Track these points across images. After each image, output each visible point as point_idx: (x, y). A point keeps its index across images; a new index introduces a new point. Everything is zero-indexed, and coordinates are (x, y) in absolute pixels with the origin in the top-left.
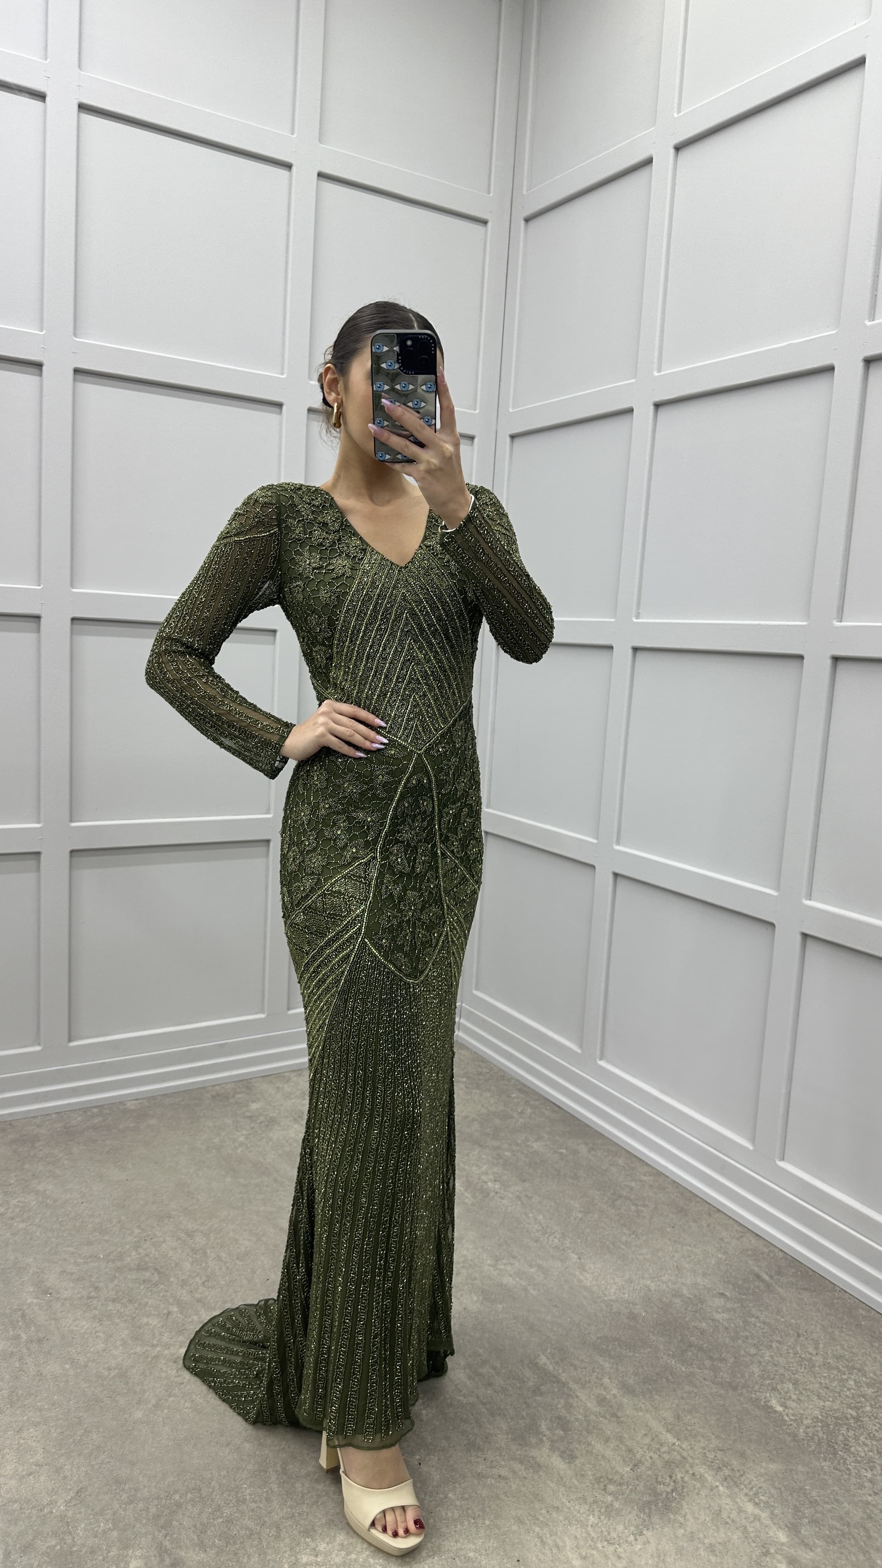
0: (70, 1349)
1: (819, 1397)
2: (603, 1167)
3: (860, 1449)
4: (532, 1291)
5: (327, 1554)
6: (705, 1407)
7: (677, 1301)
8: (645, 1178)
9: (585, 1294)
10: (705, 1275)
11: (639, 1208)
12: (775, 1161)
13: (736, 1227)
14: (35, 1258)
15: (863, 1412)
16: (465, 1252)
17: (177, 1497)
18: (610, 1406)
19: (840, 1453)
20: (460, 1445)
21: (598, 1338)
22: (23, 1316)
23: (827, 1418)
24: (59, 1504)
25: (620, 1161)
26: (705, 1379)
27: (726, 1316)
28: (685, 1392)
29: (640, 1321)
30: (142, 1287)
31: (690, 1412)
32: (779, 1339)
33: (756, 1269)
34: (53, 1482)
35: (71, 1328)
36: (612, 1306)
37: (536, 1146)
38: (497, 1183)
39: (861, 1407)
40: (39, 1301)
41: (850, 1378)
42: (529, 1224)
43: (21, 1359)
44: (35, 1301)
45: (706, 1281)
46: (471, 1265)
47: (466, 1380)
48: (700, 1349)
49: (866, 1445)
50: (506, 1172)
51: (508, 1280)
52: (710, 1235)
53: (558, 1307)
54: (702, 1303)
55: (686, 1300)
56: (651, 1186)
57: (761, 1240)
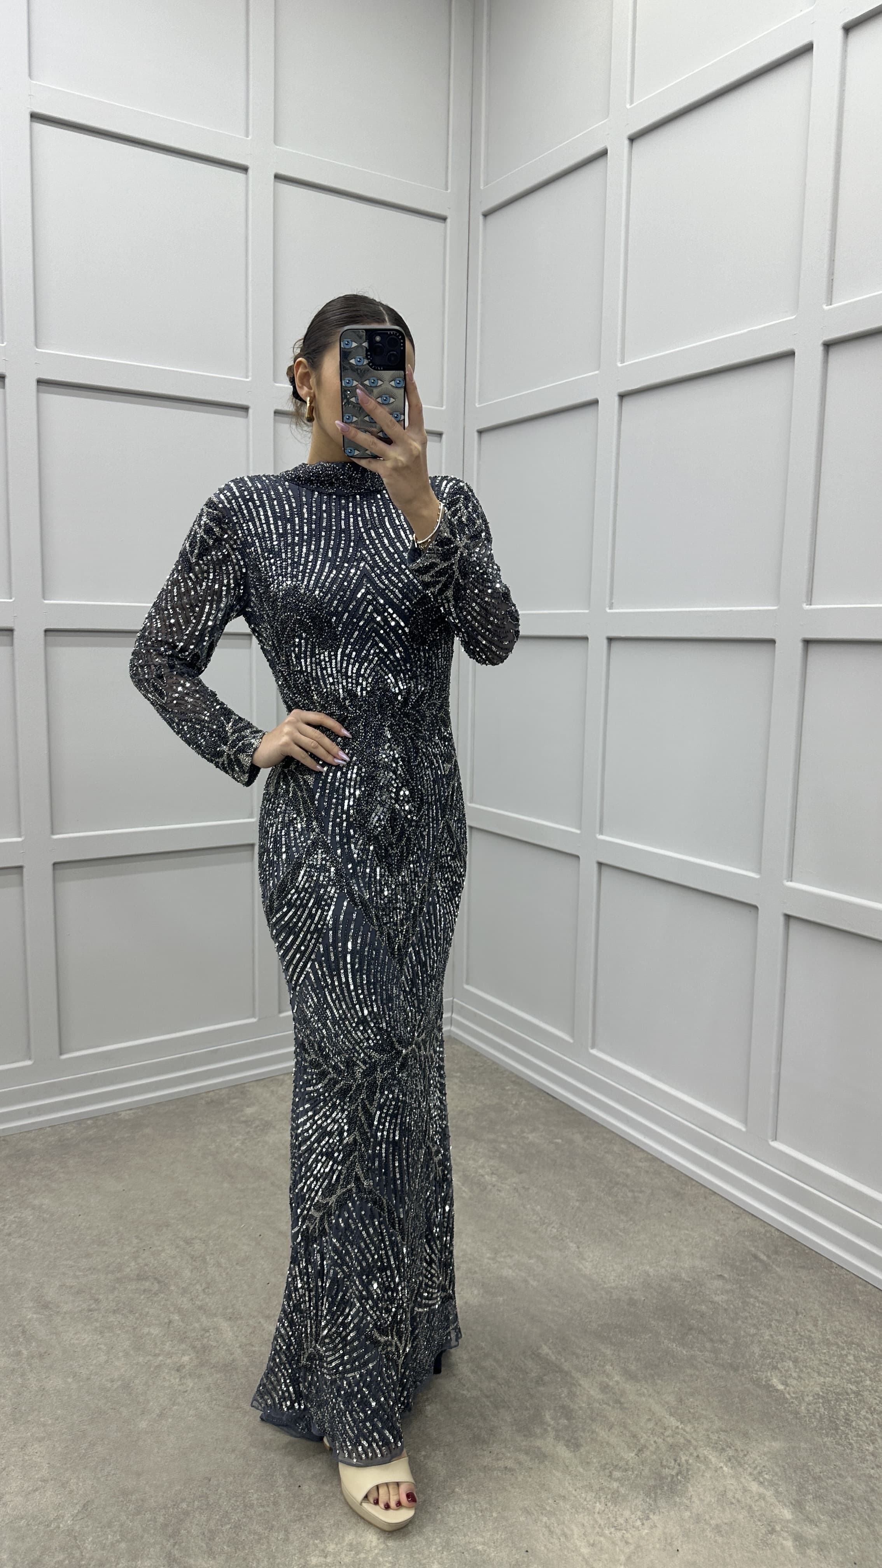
0: (71, 1363)
1: (819, 1374)
2: (598, 1155)
3: (861, 1423)
4: (532, 1282)
5: (336, 1554)
6: (708, 1389)
8: (640, 1164)
9: (585, 1282)
10: (702, 1258)
11: (636, 1194)
12: (767, 1141)
13: (733, 1210)
14: (34, 1273)
15: (863, 1386)
16: (465, 1247)
17: (184, 1505)
18: (613, 1393)
19: (842, 1428)
20: (466, 1439)
21: (599, 1326)
22: (24, 1332)
23: (827, 1394)
24: (65, 1518)
25: (616, 1149)
26: (706, 1362)
27: (725, 1297)
28: (687, 1376)
29: (640, 1307)
30: (142, 1297)
31: (692, 1394)
32: (778, 1318)
33: (753, 1249)
34: (59, 1497)
35: (72, 1342)
36: (612, 1293)
37: (531, 1137)
38: (494, 1176)
39: (861, 1381)
40: (38, 1316)
41: (849, 1353)
42: (527, 1215)
43: (23, 1375)
44: (35, 1316)
45: (705, 1264)
46: (470, 1260)
47: (469, 1374)
48: (701, 1331)
49: (867, 1419)
50: (502, 1165)
51: (508, 1273)
52: (706, 1217)
53: (558, 1297)
54: (701, 1286)
55: (684, 1283)
56: (647, 1172)
57: (758, 1220)
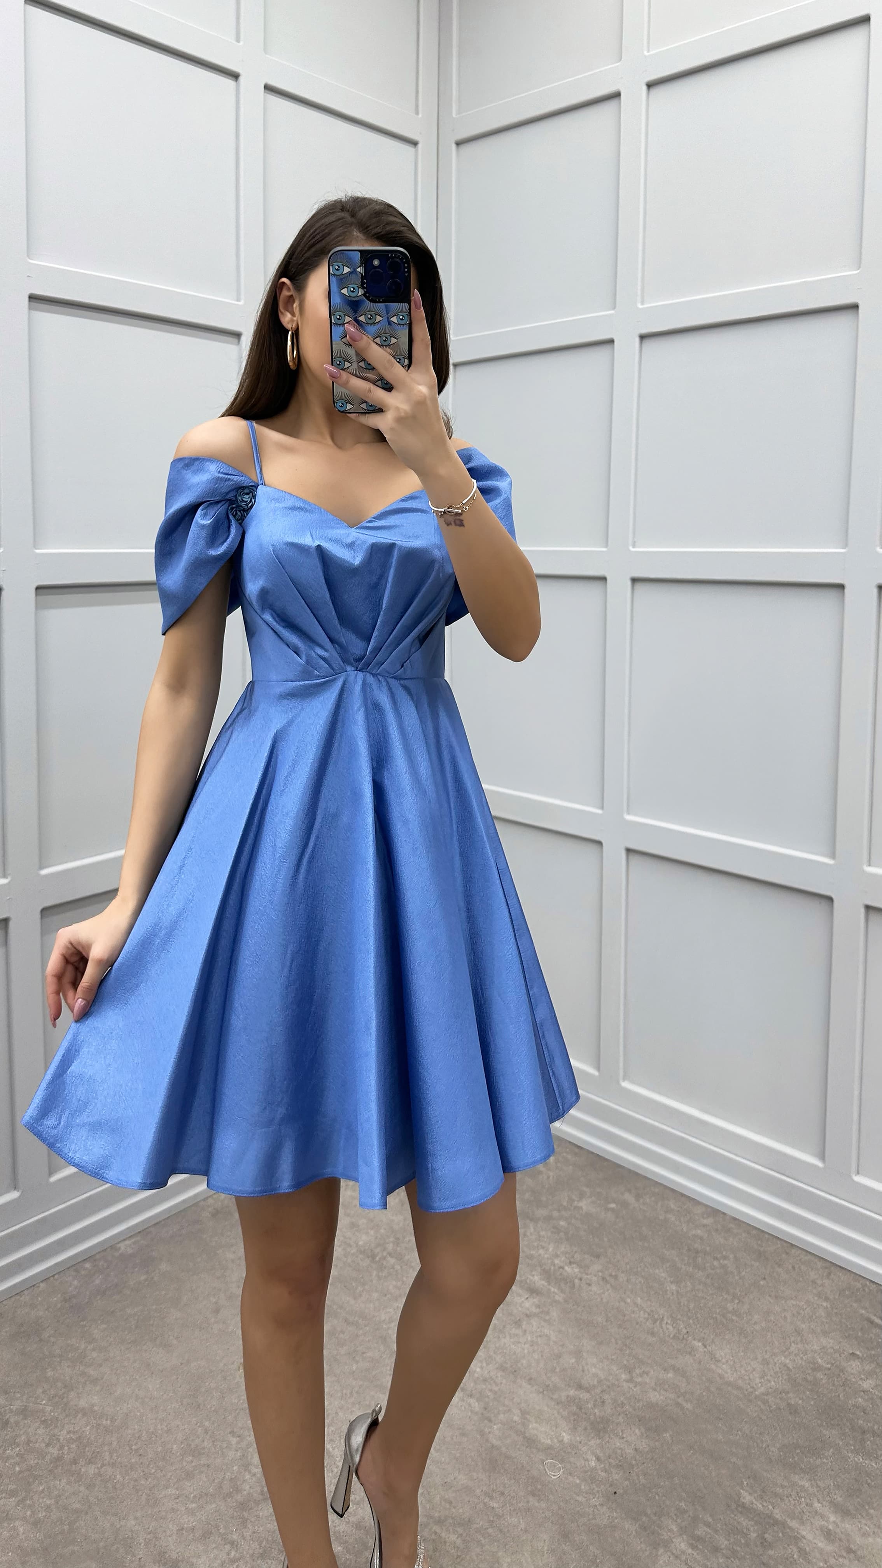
2: (661, 1217)
4: (685, 1404)
7: (819, 1375)
8: (705, 1221)
9: (735, 1392)
10: (825, 1333)
11: (721, 1262)
13: (820, 1264)
18: (840, 1540)
21: (778, 1449)
25: (672, 1206)
27: (872, 1382)
29: (803, 1413)
33: (863, 1312)
36: (768, 1401)
37: (585, 1205)
38: (574, 1266)
42: (633, 1312)
45: (832, 1341)
47: (690, 1551)
48: (874, 1434)
50: (575, 1249)
51: (655, 1397)
52: (801, 1279)
53: (721, 1419)
54: (843, 1372)
55: (827, 1372)
56: (717, 1230)
57: (849, 1274)
